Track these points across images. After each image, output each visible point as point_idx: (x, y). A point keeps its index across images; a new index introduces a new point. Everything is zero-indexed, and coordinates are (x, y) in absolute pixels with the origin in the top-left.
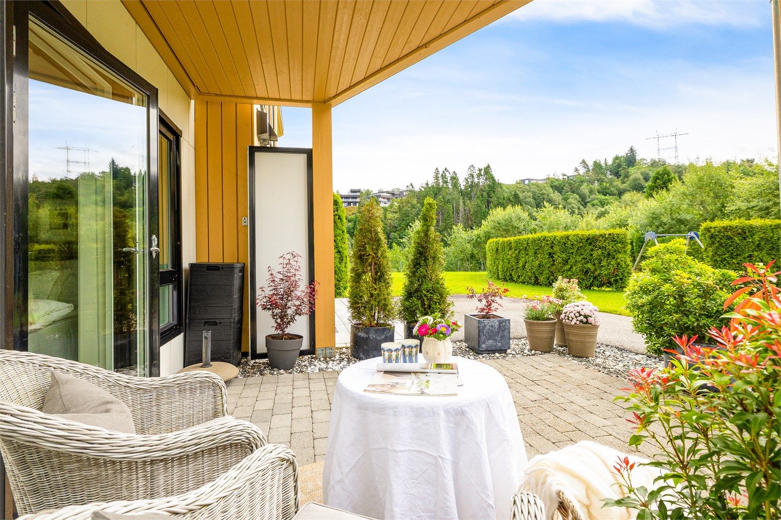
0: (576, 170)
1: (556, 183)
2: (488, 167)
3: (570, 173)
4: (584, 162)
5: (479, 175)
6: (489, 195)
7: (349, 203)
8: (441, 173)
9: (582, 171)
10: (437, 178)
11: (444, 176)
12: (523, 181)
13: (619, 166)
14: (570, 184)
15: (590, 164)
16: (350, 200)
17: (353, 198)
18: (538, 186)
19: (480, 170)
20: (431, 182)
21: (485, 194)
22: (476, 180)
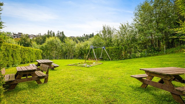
0: (83, 36)
1: (79, 38)
2: (63, 32)
3: (82, 36)
4: (84, 34)
5: (60, 34)
6: (63, 39)
7: (18, 37)
8: (50, 32)
9: (84, 36)
10: (48, 33)
11: (51, 33)
12: (72, 37)
13: (91, 36)
14: (81, 39)
15: (86, 35)
16: (18, 36)
17: (19, 35)
18: (75, 38)
19: (61, 32)
20: (47, 33)
21: (62, 39)
22: (60, 35)
